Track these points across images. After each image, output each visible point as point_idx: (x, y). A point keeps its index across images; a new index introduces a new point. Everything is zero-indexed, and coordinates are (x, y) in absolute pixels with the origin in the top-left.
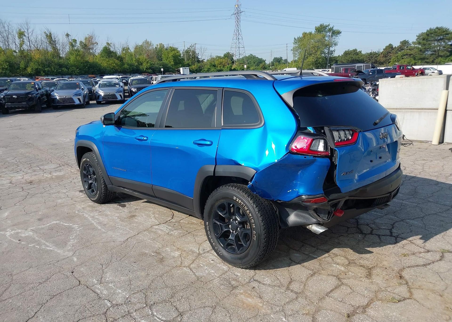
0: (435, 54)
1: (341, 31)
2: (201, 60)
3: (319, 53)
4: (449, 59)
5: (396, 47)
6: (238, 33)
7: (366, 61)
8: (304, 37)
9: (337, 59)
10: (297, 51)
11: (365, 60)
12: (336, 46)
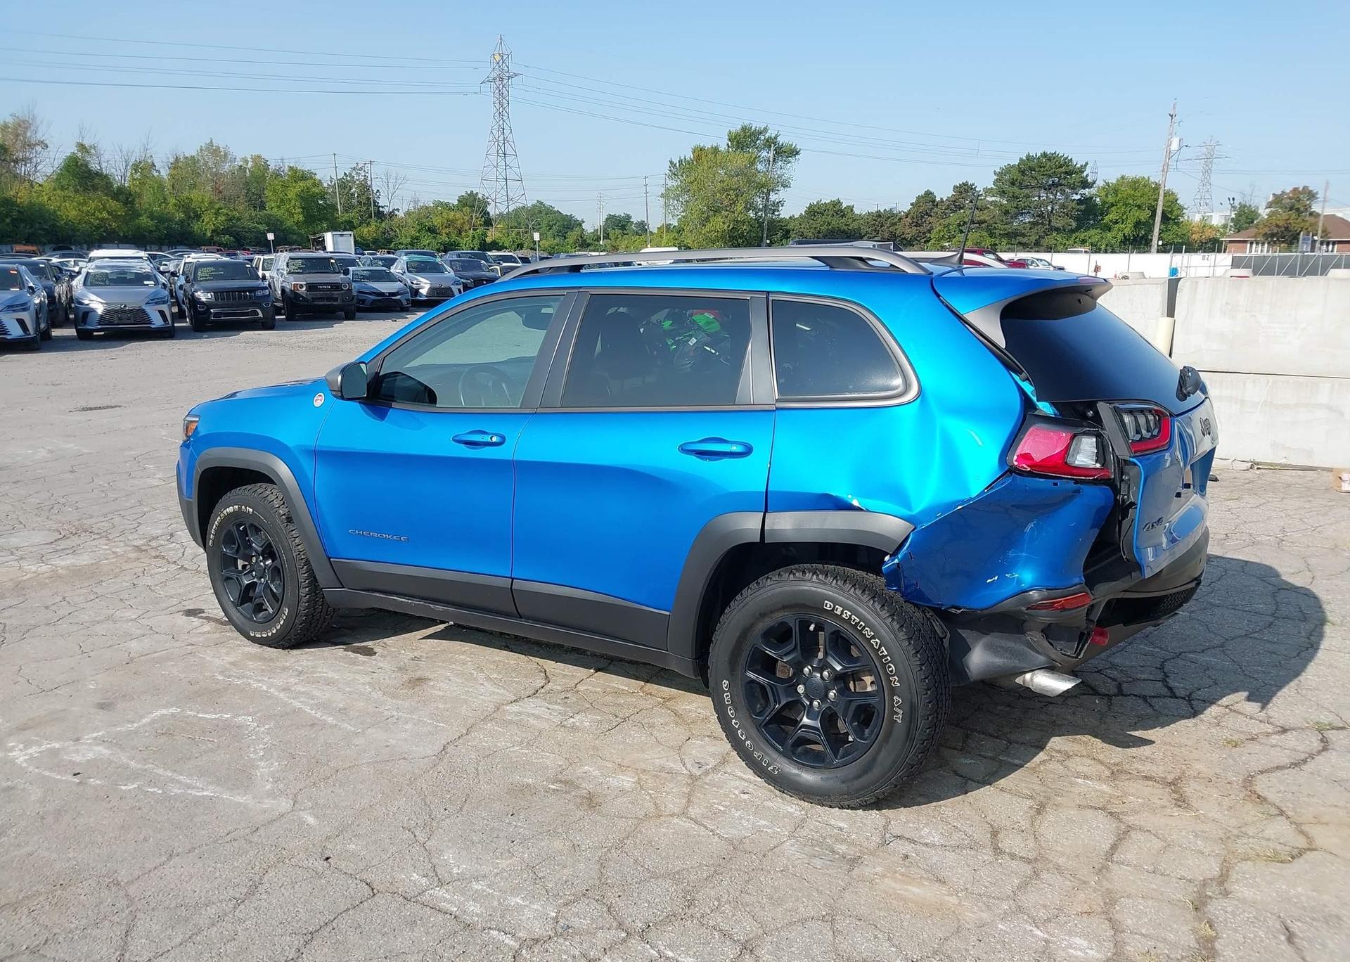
0: (1042, 224)
1: (798, 147)
2: (386, 210)
3: (740, 207)
4: (1076, 238)
5: (945, 200)
6: (502, 137)
7: (865, 235)
8: (698, 158)
9: (790, 226)
10: (677, 198)
11: (863, 232)
12: (786, 189)
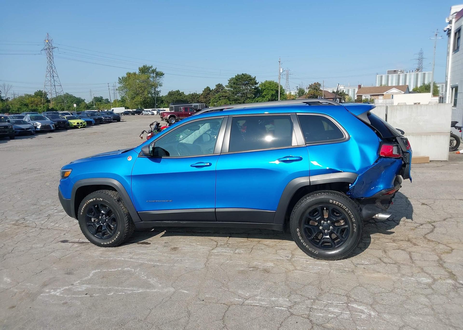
0: (244, 96)
1: (164, 73)
3: (146, 93)
4: (255, 100)
5: (213, 89)
6: (51, 70)
7: (189, 101)
8: (129, 77)
9: (163, 99)
10: (122, 90)
11: (188, 101)
12: (161, 87)
